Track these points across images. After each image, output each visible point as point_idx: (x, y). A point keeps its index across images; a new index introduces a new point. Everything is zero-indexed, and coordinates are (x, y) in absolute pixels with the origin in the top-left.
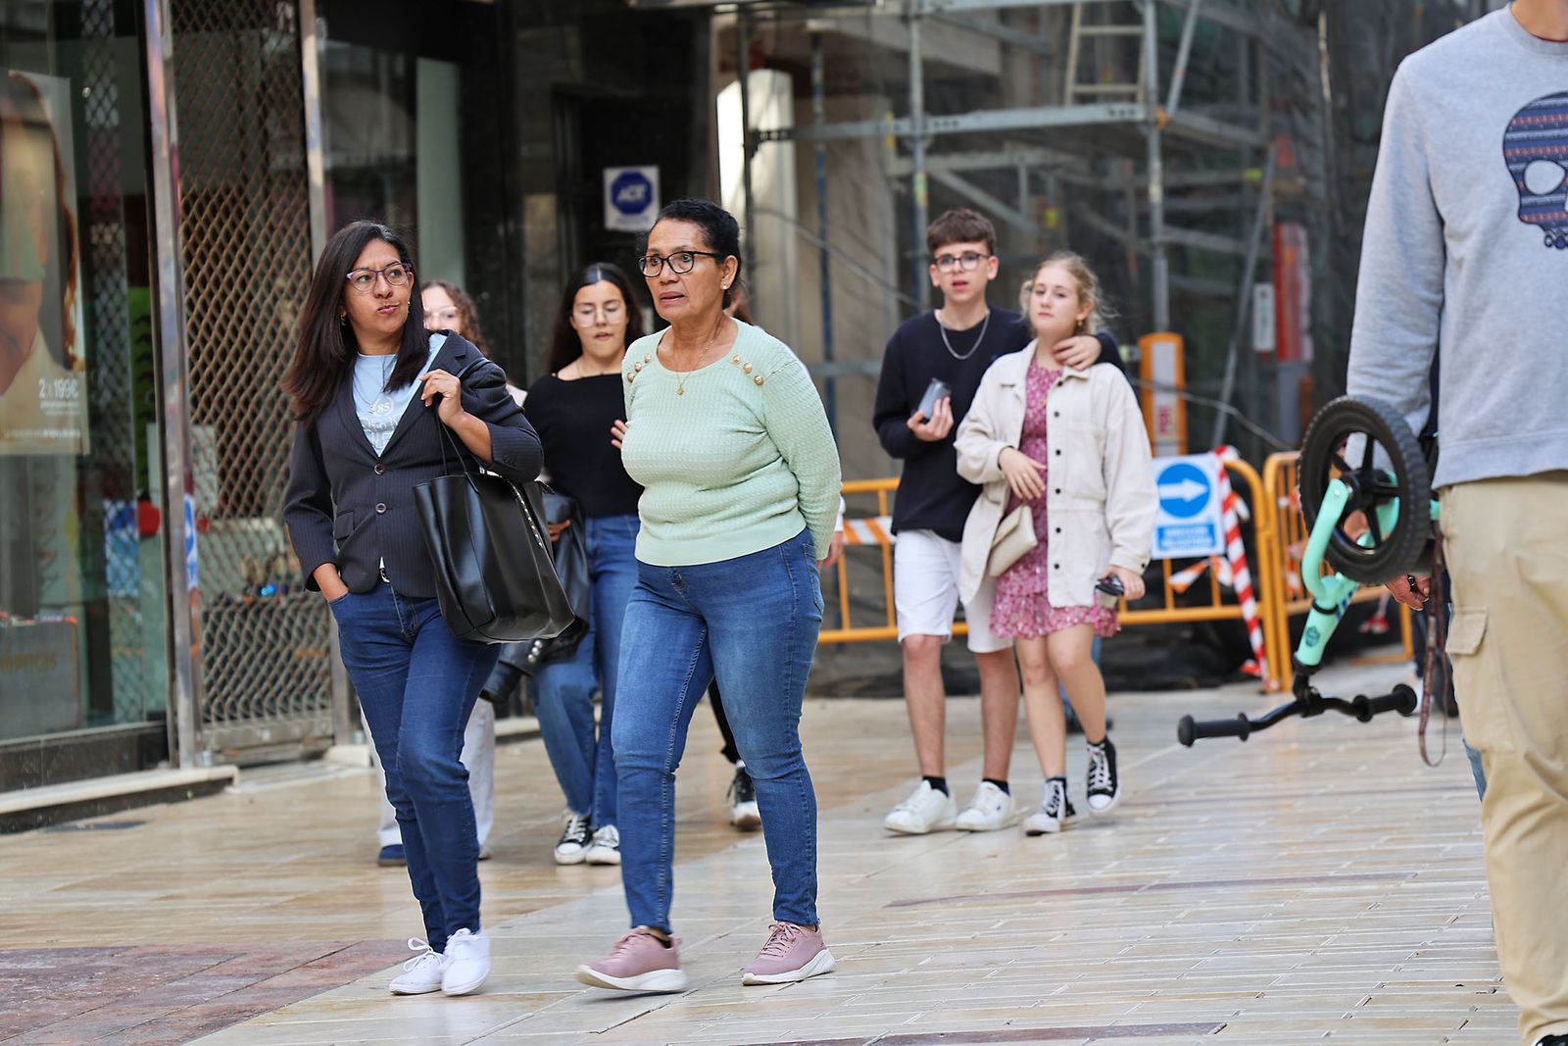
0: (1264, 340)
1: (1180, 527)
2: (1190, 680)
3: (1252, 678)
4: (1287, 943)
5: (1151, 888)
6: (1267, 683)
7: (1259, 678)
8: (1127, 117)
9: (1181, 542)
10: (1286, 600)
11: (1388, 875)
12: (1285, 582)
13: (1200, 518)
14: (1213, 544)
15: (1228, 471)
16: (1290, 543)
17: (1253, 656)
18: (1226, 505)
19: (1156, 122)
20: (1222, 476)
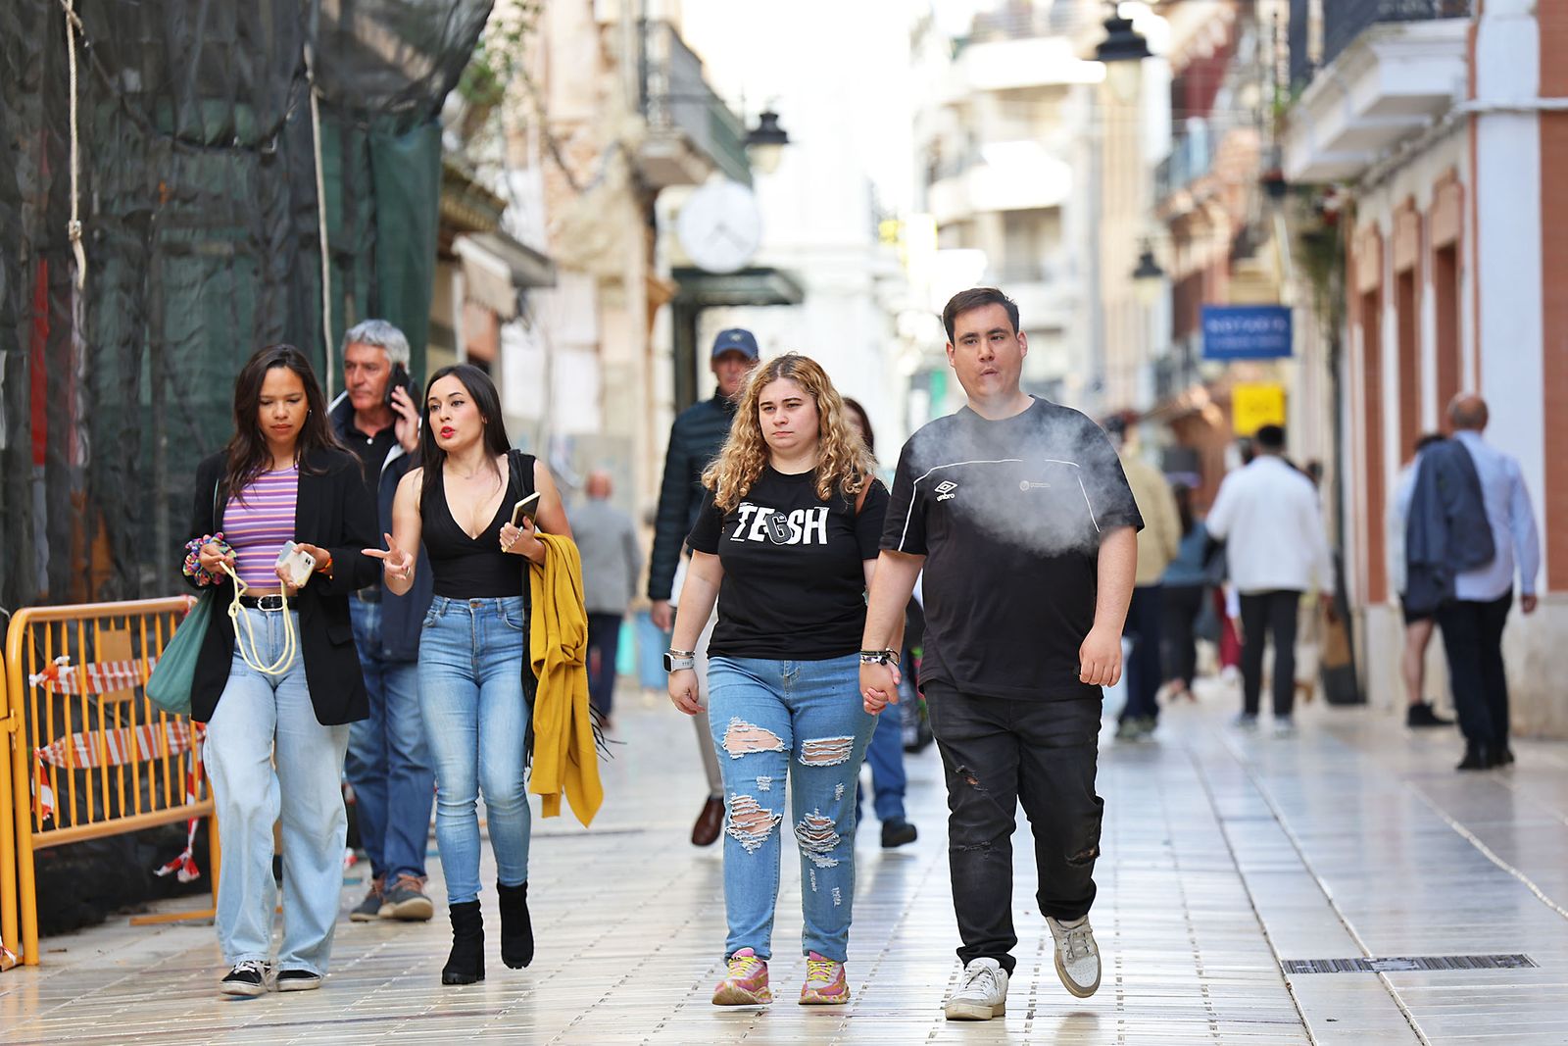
10: (34, 827)
16: (44, 740)
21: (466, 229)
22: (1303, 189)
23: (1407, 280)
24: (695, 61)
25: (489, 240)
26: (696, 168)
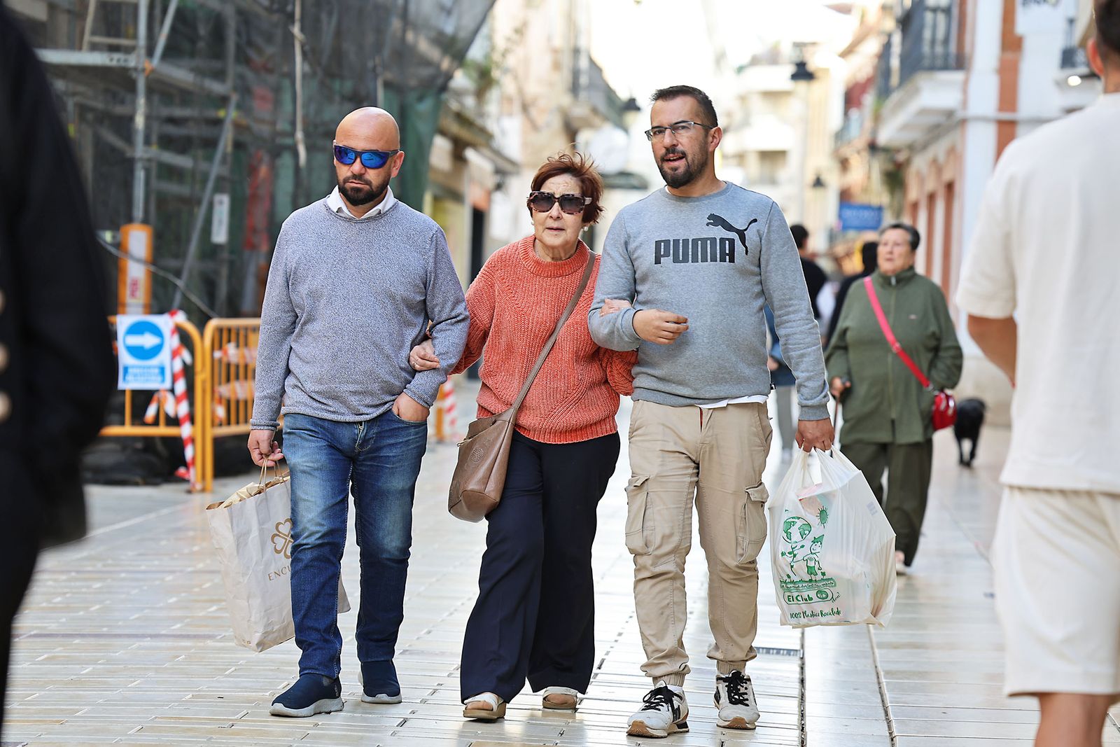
0: (220, 235)
1: (140, 367)
2: (138, 479)
3: (183, 480)
4: (105, 683)
5: (31, 636)
6: (194, 486)
7: (187, 481)
8: (122, 64)
9: (139, 378)
10: (213, 425)
11: (204, 635)
12: (213, 413)
13: (155, 362)
14: (163, 381)
15: (179, 330)
16: (220, 383)
17: (185, 464)
18: (175, 354)
19: (144, 70)
20: (173, 332)
21: (474, 146)
22: (886, 150)
23: (931, 198)
24: (599, 70)
25: (486, 151)
26: (597, 121)
